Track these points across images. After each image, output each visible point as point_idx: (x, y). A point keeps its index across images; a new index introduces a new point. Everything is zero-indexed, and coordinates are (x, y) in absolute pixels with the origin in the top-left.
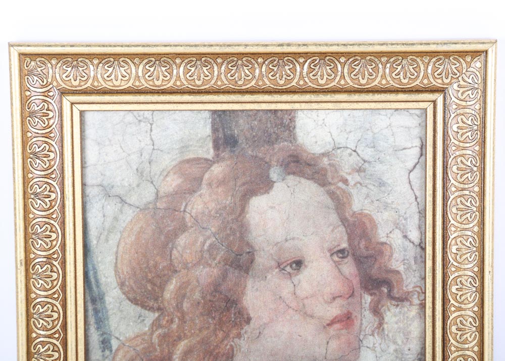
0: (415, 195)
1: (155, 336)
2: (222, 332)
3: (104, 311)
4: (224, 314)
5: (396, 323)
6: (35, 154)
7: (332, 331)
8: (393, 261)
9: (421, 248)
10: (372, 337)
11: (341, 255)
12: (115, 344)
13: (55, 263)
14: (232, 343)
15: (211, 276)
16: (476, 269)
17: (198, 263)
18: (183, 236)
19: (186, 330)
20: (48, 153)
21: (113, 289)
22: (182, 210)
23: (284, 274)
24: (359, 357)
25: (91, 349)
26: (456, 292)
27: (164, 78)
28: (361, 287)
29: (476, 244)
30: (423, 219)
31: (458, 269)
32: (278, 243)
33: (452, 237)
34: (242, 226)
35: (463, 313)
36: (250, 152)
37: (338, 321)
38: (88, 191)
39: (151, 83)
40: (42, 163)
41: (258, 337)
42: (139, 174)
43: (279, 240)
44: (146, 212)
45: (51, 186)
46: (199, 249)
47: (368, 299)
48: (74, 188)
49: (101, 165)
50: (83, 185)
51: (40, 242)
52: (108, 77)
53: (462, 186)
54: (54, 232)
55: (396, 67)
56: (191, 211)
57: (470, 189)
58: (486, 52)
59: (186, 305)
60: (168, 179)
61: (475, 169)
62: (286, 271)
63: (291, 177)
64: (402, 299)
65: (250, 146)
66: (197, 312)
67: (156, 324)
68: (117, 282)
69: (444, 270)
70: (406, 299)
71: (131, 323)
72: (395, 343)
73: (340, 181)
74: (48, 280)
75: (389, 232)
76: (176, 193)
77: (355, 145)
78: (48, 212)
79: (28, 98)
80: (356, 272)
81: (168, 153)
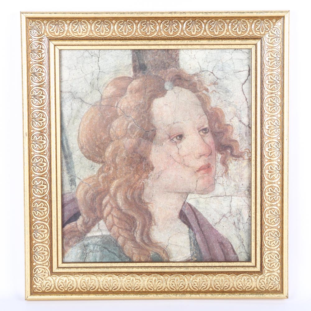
0: (246, 98)
1: (100, 177)
2: (137, 175)
3: (72, 163)
4: (139, 165)
5: (235, 170)
6: (34, 73)
7: (200, 174)
8: (233, 135)
9: (249, 127)
10: (221, 178)
11: (204, 132)
12: (77, 182)
13: (44, 135)
14: (143, 181)
15: (132, 143)
16: (279, 138)
17: (125, 136)
18: (116, 121)
19: (118, 174)
20: (42, 73)
21: (76, 151)
22: (115, 106)
23: (172, 142)
24: (214, 189)
25: (64, 184)
26: (268, 151)
27: (106, 31)
28: (216, 149)
29: (279, 124)
30: (250, 111)
31: (269, 138)
32: (169, 125)
33: (266, 120)
34: (149, 115)
35: (272, 162)
36: (153, 73)
37: (203, 169)
38: (64, 95)
39: (99, 34)
40: (38, 79)
41: (158, 178)
42: (92, 86)
43: (170, 123)
44: (96, 107)
45: (43, 91)
46: (125, 128)
47: (219, 156)
48: (55, 93)
49: (70, 80)
50: (61, 92)
51: (37, 123)
52: (75, 30)
53: (271, 91)
54: (44, 117)
55: (235, 25)
56: (120, 107)
57: (275, 93)
58: (284, 17)
59: (117, 160)
60: (108, 88)
61: (278, 82)
62: (173, 140)
63: (177, 87)
64: (238, 157)
65: (153, 70)
66: (124, 164)
67: (101, 171)
68: (79, 147)
69: (261, 139)
70: (241, 156)
71: (87, 170)
72: (235, 181)
73: (204, 90)
74: (41, 144)
75: (231, 119)
76: (112, 96)
77: (212, 69)
78: (41, 106)
79: (31, 42)
80: (213, 141)
81: (108, 74)
